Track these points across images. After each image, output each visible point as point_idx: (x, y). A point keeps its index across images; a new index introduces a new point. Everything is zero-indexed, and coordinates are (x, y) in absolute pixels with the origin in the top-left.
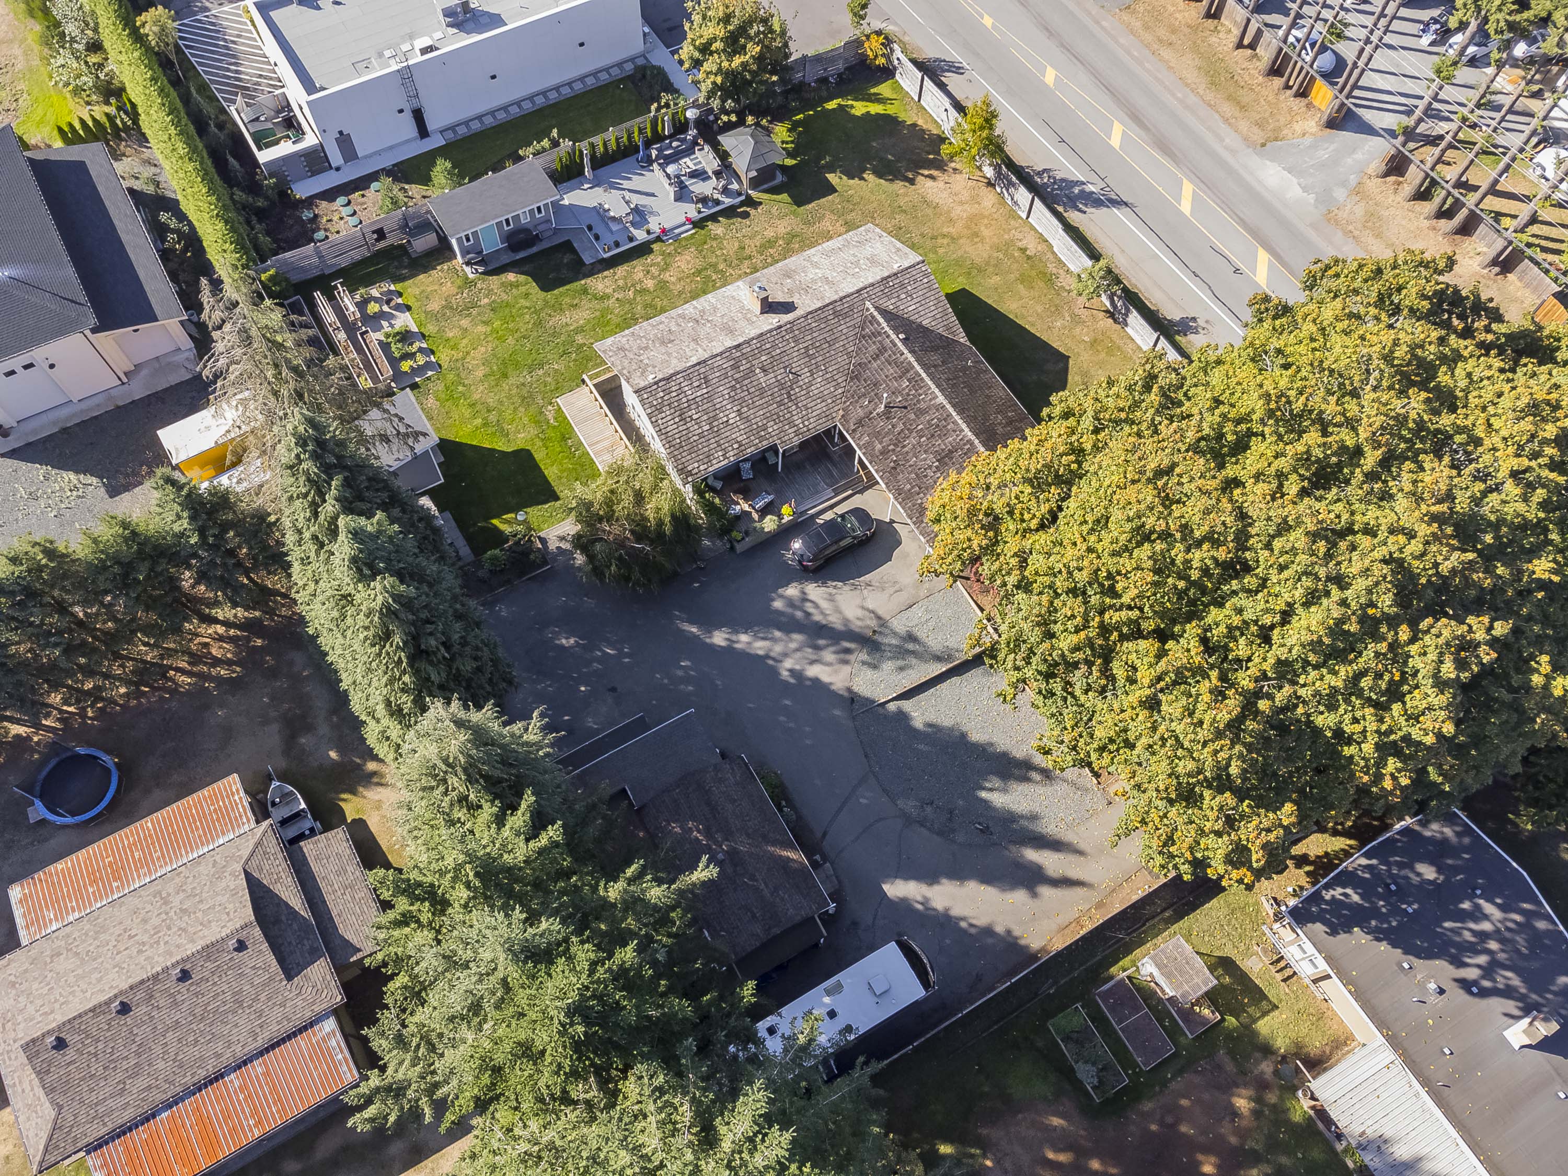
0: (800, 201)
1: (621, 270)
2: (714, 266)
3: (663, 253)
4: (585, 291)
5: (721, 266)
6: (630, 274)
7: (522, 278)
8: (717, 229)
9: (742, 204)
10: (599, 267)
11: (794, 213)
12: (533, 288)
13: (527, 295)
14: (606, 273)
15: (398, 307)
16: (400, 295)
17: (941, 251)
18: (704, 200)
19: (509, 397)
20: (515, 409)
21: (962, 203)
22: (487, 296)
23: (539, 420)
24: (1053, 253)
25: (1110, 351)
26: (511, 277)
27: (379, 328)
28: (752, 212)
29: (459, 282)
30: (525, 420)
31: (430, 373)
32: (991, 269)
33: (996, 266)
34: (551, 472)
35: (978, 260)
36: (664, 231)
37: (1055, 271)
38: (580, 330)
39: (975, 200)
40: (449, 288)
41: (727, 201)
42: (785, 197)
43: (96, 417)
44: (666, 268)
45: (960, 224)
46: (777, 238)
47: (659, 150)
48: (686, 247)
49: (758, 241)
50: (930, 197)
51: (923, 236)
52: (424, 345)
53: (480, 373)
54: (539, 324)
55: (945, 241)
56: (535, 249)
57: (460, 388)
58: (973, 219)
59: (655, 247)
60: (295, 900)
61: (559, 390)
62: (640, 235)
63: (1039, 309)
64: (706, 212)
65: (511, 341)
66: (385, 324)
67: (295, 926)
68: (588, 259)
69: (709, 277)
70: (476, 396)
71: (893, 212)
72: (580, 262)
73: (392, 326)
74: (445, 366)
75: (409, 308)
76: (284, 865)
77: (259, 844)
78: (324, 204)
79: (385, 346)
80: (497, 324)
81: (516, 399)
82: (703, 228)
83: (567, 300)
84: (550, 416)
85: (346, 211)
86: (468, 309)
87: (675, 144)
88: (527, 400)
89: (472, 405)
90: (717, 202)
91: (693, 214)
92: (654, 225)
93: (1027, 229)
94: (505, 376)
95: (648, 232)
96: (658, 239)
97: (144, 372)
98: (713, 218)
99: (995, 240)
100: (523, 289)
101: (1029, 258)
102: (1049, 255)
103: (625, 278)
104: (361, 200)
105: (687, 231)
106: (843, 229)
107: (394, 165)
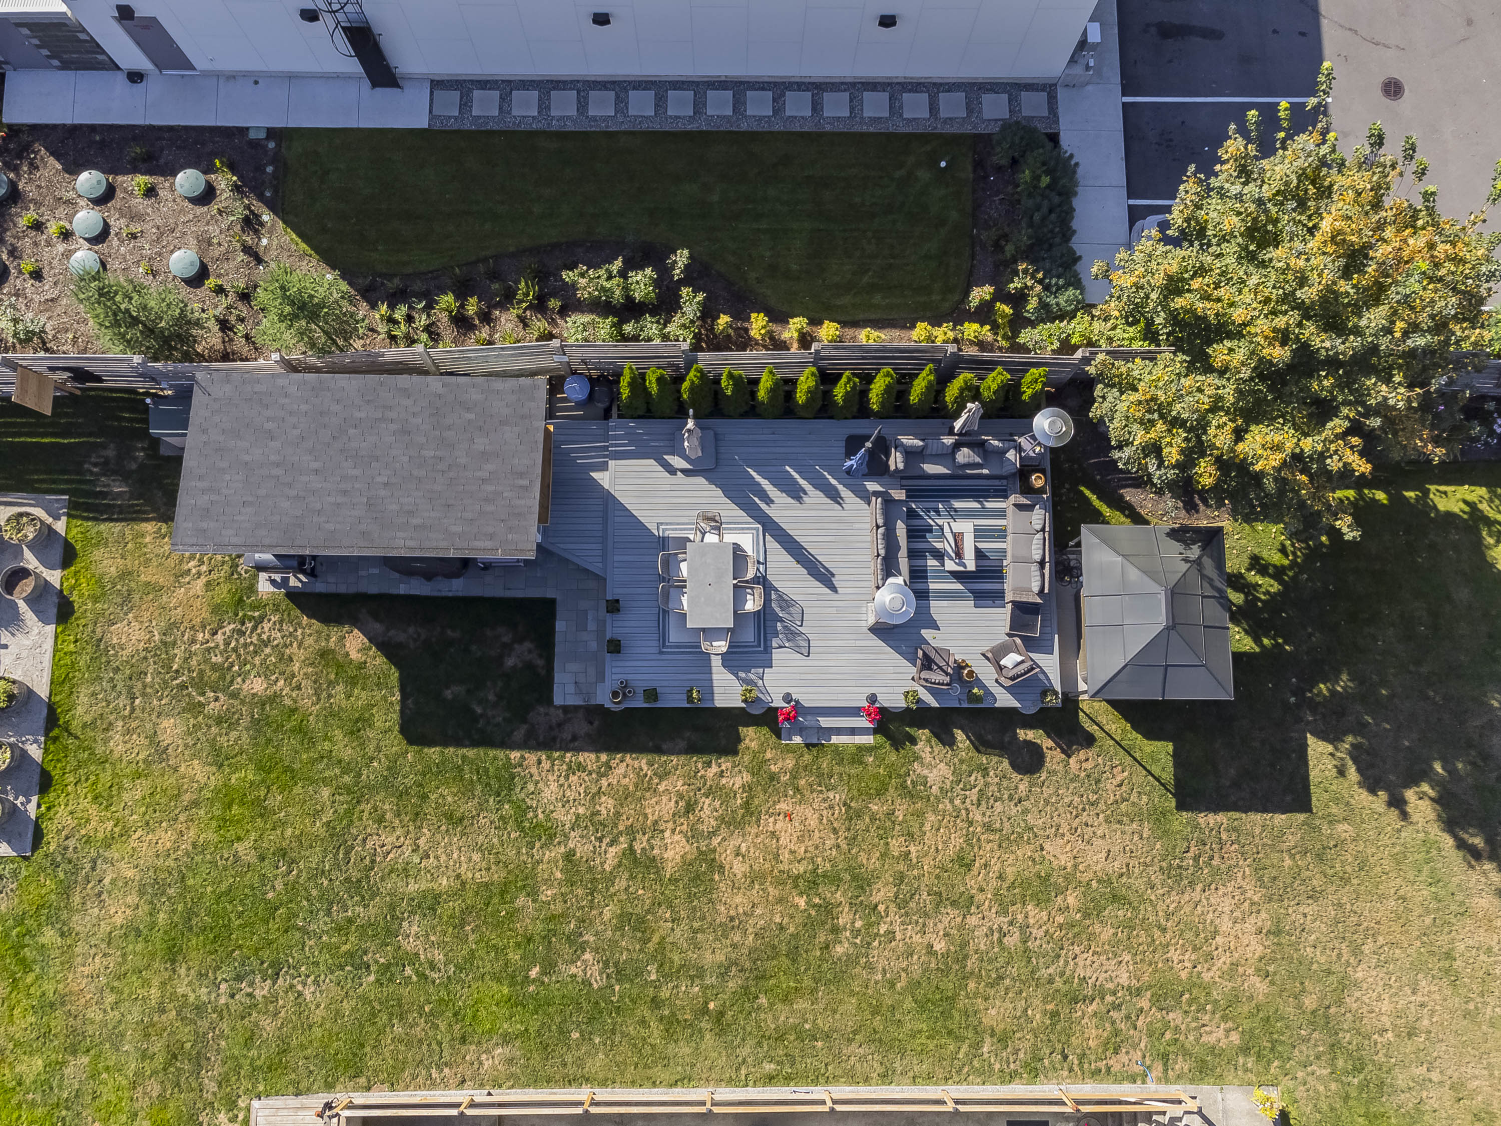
2: (863, 881)
3: (758, 767)
6: (645, 787)
7: (378, 663)
8: (933, 761)
9: (1041, 721)
10: (581, 727)
11: (1159, 817)
13: (358, 725)
14: (588, 758)
15: (41, 599)
16: (69, 557)
18: (943, 666)
19: (146, 1030)
22: (266, 672)
26: (354, 644)
28: (1053, 757)
29: (223, 593)
38: (427, 905)
40: (193, 596)
42: (1162, 754)
44: (741, 818)
46: (1071, 877)
48: (823, 779)
49: (1015, 862)
52: (35, 752)
56: (455, 587)
59: (751, 737)
61: (277, 1074)
62: (728, 690)
64: (932, 701)
65: (246, 849)
68: (565, 692)
69: (828, 909)
70: (74, 983)
74: (52, 843)
75: (63, 612)
78: (53, 166)
80: (244, 774)
82: (899, 739)
85: (85, 219)
86: (201, 685)
87: (967, 454)
88: (182, 1061)
92: (782, 675)
96: (768, 721)
98: (939, 722)
100: (361, 698)
103: (624, 797)
104: (139, 203)
105: (853, 731)
106: (1255, 948)
107: (271, 133)
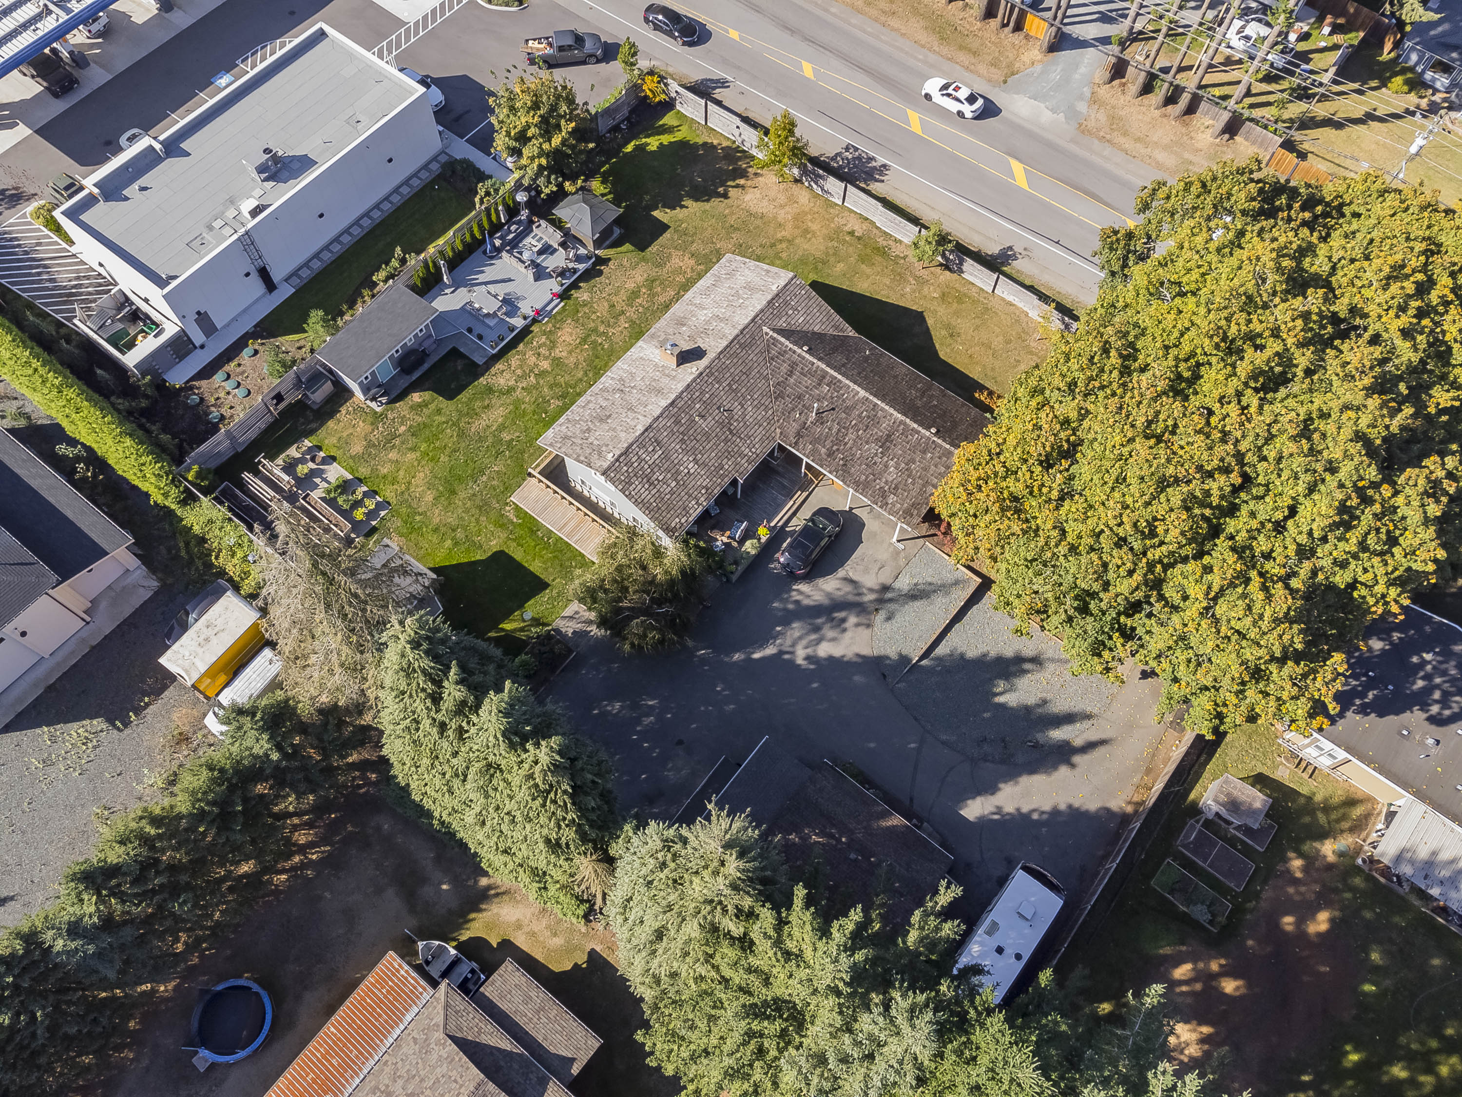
0: (642, 246)
1: (514, 359)
2: (595, 330)
3: (544, 333)
4: (490, 390)
5: (602, 329)
6: (523, 361)
7: (427, 395)
8: (582, 295)
9: (595, 264)
10: (491, 363)
11: (643, 259)
12: (441, 402)
13: (439, 411)
14: (500, 367)
15: (324, 461)
16: (320, 448)
17: (784, 255)
18: (562, 273)
19: (467, 511)
20: (477, 520)
21: (782, 206)
22: (402, 424)
23: (502, 523)
24: (877, 228)
25: (960, 300)
26: (416, 397)
27: (316, 486)
28: (606, 269)
29: (370, 419)
30: (491, 527)
31: (383, 513)
32: (832, 259)
33: (835, 254)
34: (535, 567)
35: (818, 254)
36: (538, 312)
37: (885, 243)
38: (502, 428)
39: (792, 200)
40: (362, 427)
41: (582, 267)
42: (628, 246)
43: (75, 665)
44: (553, 345)
45: (789, 225)
46: (638, 287)
47: (501, 238)
48: (562, 321)
49: (623, 295)
50: (753, 210)
51: (762, 246)
52: (365, 489)
53: (429, 497)
54: (462, 434)
55: (784, 245)
56: (426, 366)
57: (418, 518)
58: (798, 218)
60: (503, 1042)
61: (509, 489)
62: (518, 322)
63: (887, 281)
64: (567, 282)
65: (444, 458)
66: (317, 480)
67: (516, 1066)
68: (480, 360)
69: (594, 342)
70: (436, 520)
71: (728, 233)
72: (474, 364)
73: (325, 480)
74: (393, 501)
75: (333, 459)
76: (478, 1016)
77: (447, 1006)
78: (204, 383)
79: (331, 502)
80: (423, 447)
81: (473, 511)
82: (569, 298)
83: (478, 404)
84: (512, 516)
85: (229, 385)
86: (389, 442)
87: (513, 228)
88: (483, 508)
89: (436, 530)
90: (575, 271)
91: (557, 289)
92: (526, 308)
93: (846, 214)
94: (453, 492)
95: (525, 318)
96: (534, 321)
97: (103, 604)
98: (575, 286)
99: (824, 231)
100: (432, 406)
101: (859, 238)
102: (875, 231)
103: (521, 367)
104: (239, 370)
105: (556, 306)
106: (692, 262)
107: (255, 326)
